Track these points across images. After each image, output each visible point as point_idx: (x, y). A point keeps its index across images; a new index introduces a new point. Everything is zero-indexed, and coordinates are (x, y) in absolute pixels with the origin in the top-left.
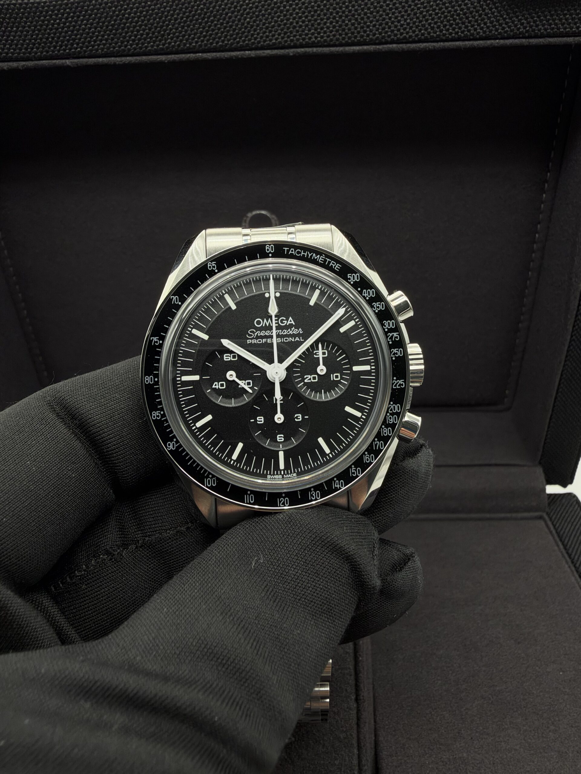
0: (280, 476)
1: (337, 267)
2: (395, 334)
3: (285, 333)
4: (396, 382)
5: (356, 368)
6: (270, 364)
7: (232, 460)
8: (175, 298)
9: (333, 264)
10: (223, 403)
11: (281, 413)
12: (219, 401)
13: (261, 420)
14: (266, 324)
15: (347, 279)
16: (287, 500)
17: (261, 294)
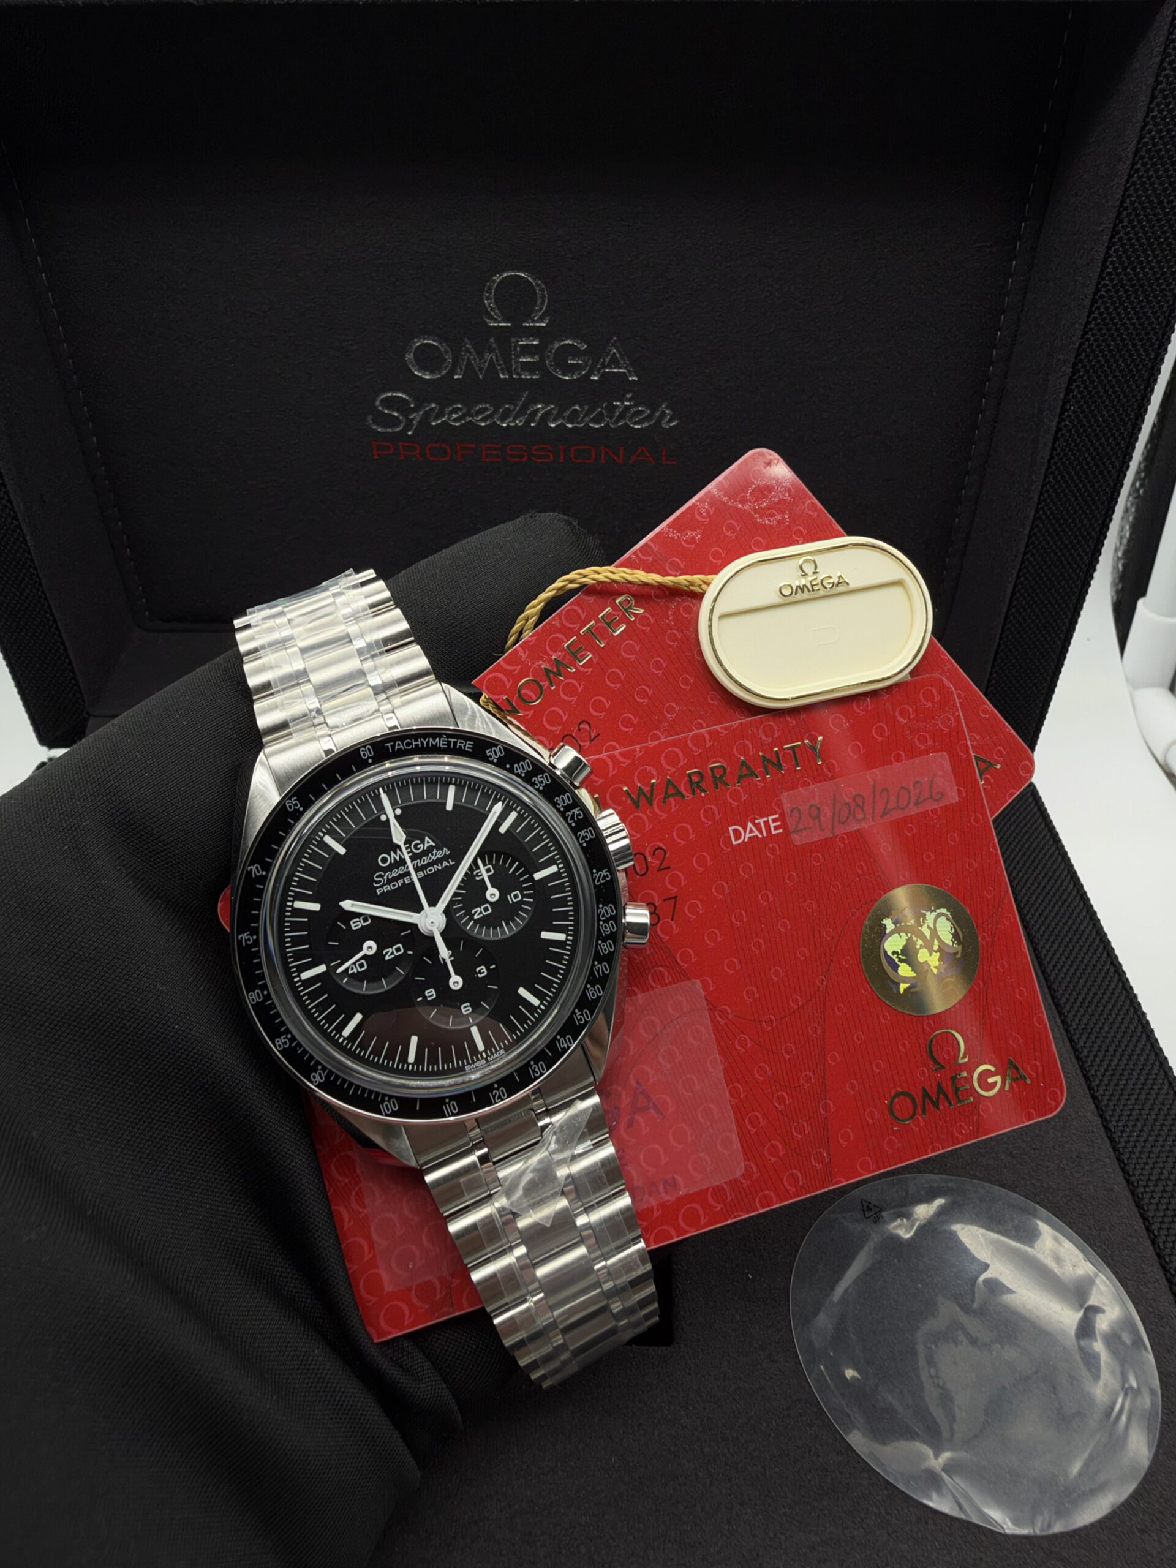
0: (484, 1062)
1: (468, 746)
2: (576, 811)
3: (426, 862)
4: (597, 876)
5: (537, 876)
6: (419, 912)
7: (409, 1063)
8: (254, 868)
9: (460, 743)
10: (372, 990)
11: (456, 974)
12: (364, 989)
14: (395, 859)
15: (485, 759)
16: (502, 1091)
17: (374, 819)
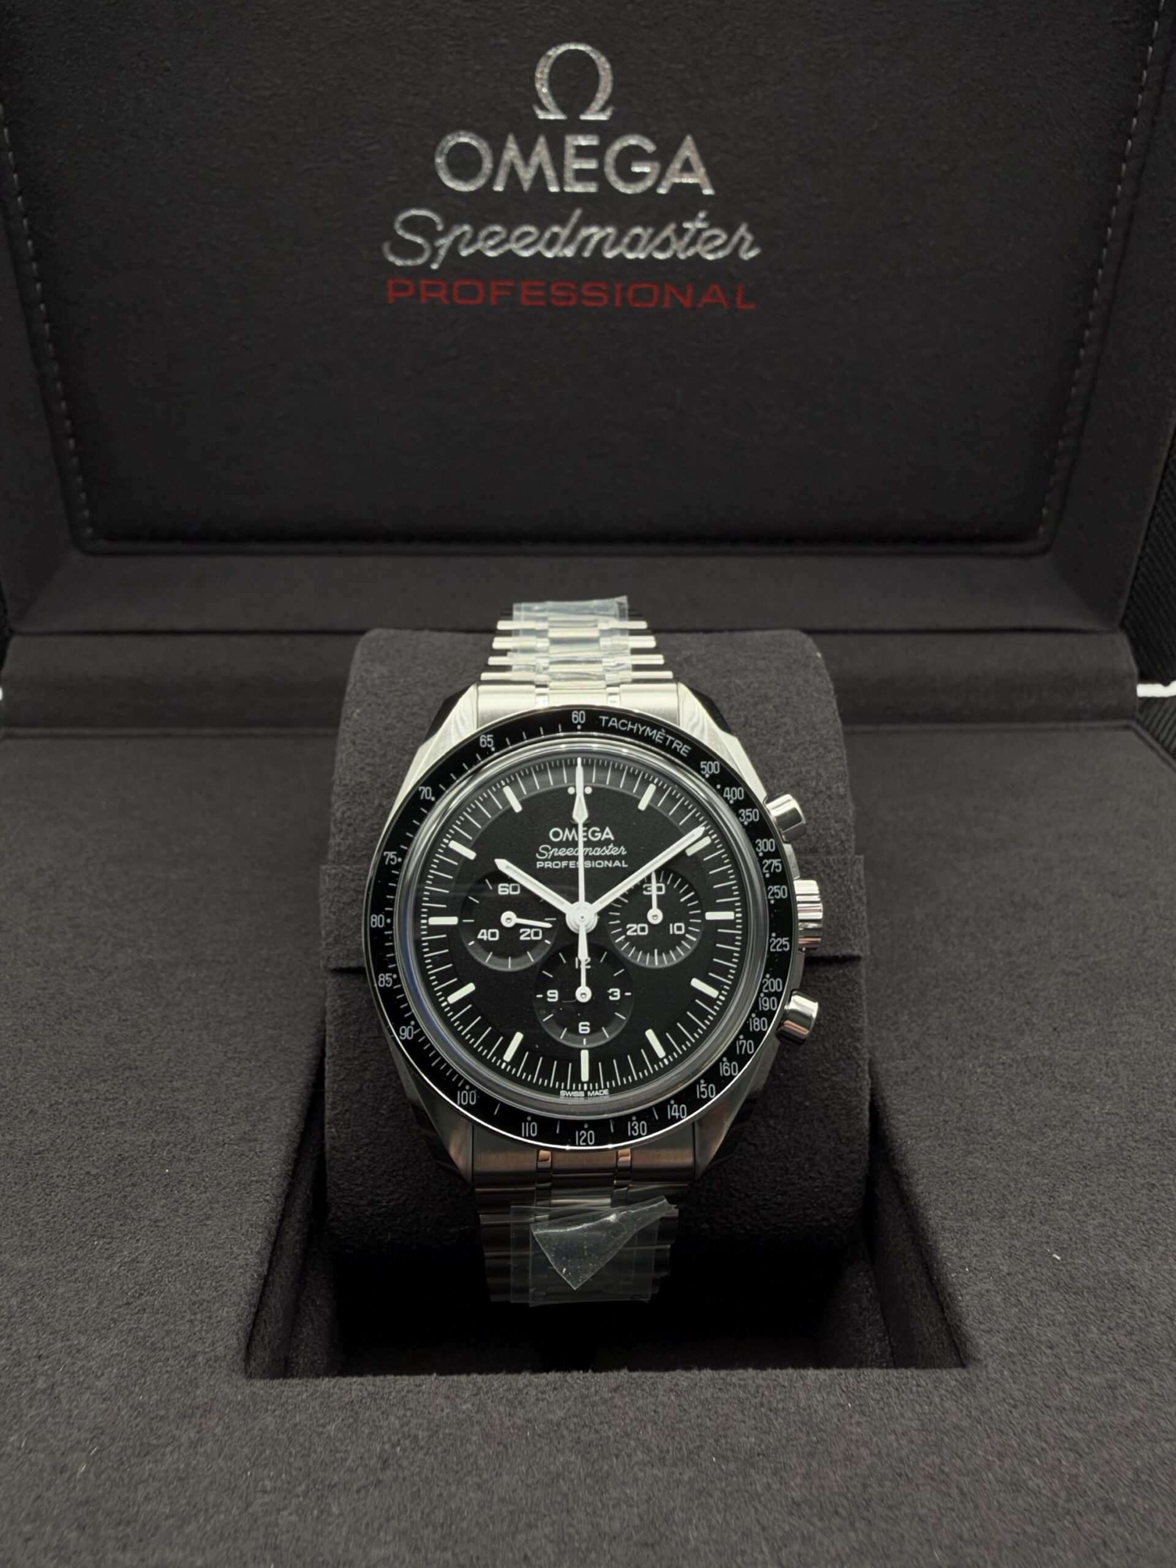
0: (582, 1094)
1: (684, 749)
2: (775, 862)
3: (598, 854)
4: (775, 942)
5: (710, 916)
6: (572, 902)
7: (503, 1061)
8: (425, 789)
9: (678, 744)
10: (496, 964)
11: (587, 985)
12: (488, 960)
13: (553, 995)
14: (567, 838)
15: (699, 770)
16: (591, 1134)
17: (562, 788)
